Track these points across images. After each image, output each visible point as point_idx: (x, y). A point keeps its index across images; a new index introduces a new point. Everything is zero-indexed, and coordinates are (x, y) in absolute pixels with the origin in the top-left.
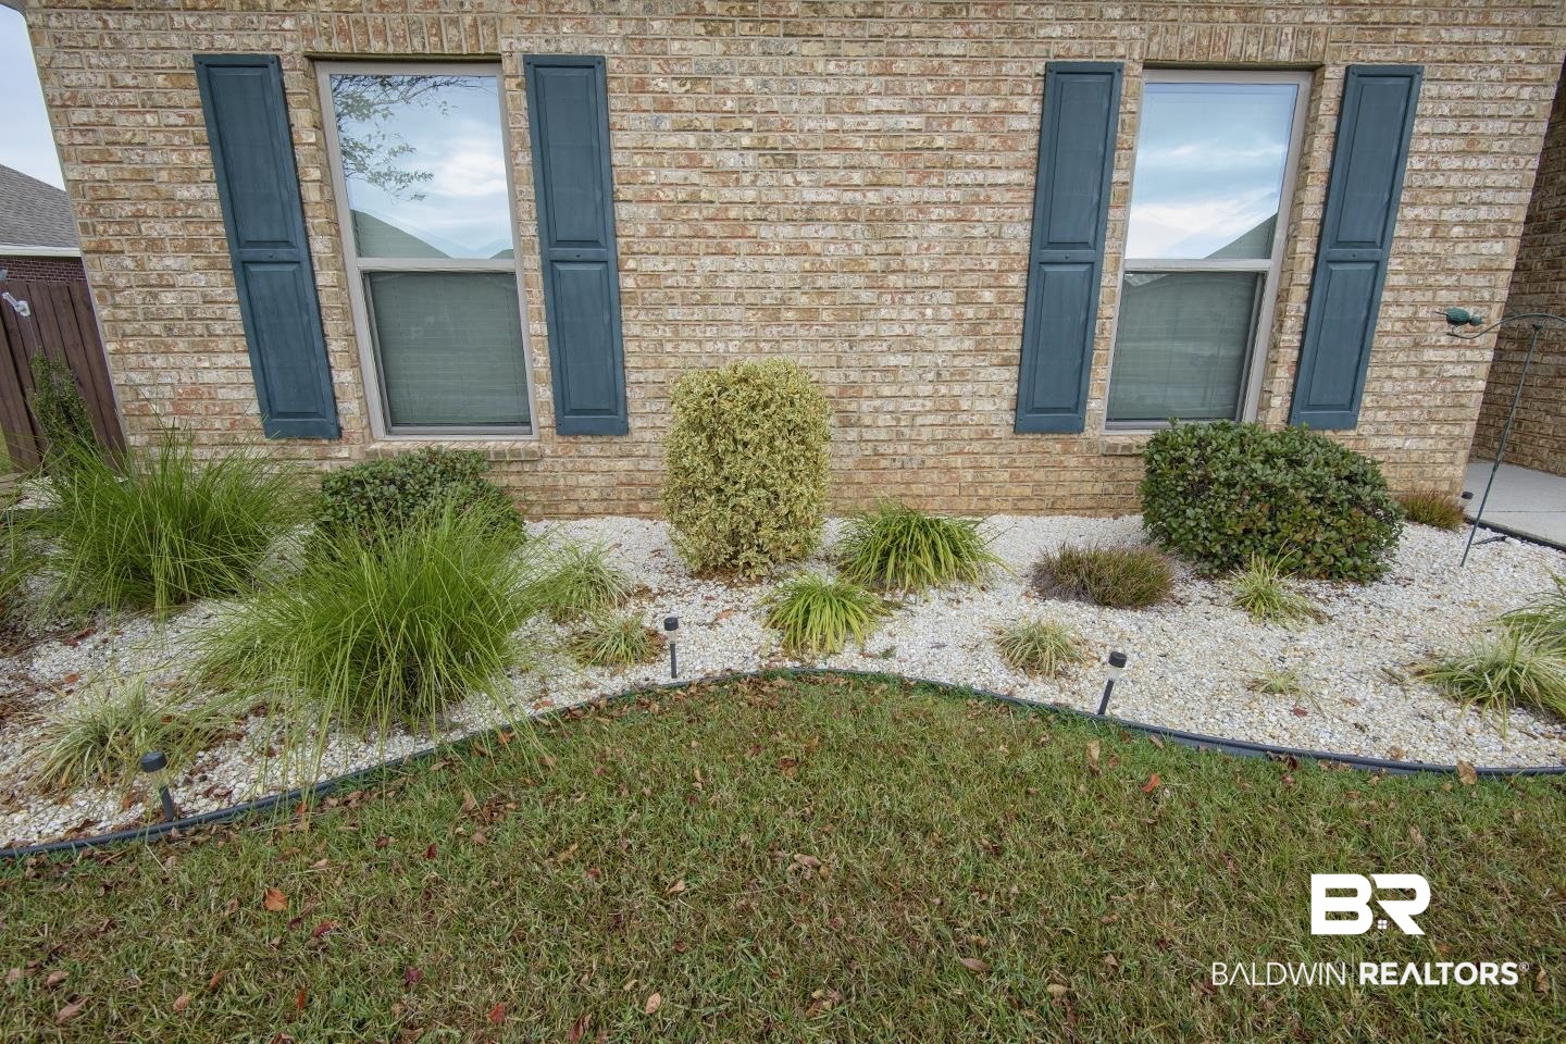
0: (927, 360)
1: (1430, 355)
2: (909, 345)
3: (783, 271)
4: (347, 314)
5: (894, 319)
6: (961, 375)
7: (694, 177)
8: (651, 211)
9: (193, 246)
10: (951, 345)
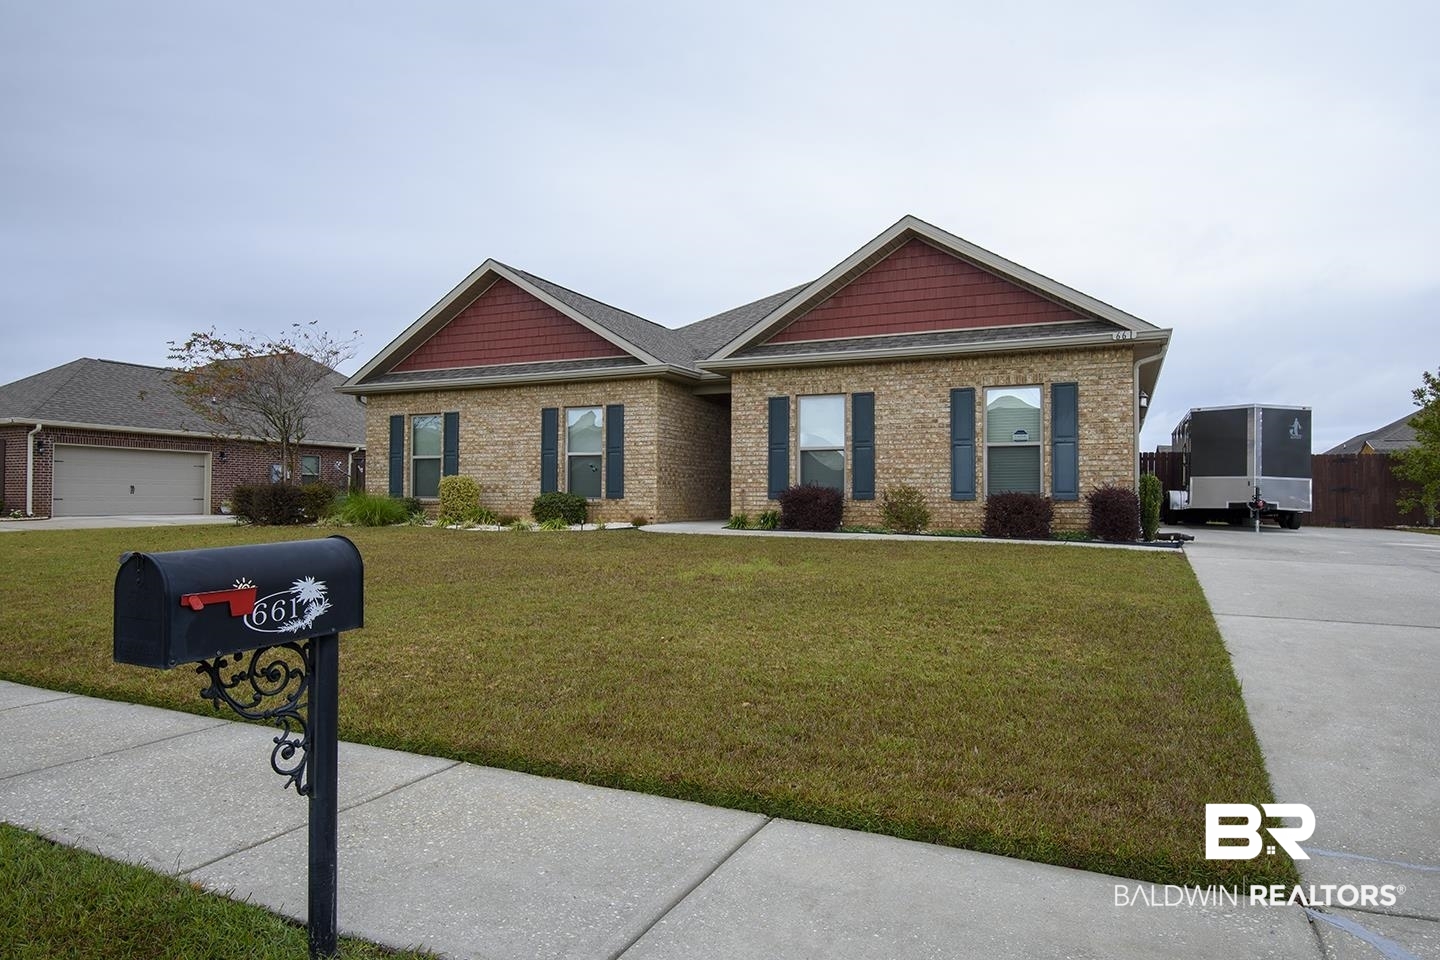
0: (521, 479)
1: (640, 477)
2: (517, 475)
3: (490, 457)
4: (409, 469)
5: (514, 468)
6: (529, 483)
7: (475, 436)
8: (465, 444)
9: (384, 454)
10: (526, 475)
